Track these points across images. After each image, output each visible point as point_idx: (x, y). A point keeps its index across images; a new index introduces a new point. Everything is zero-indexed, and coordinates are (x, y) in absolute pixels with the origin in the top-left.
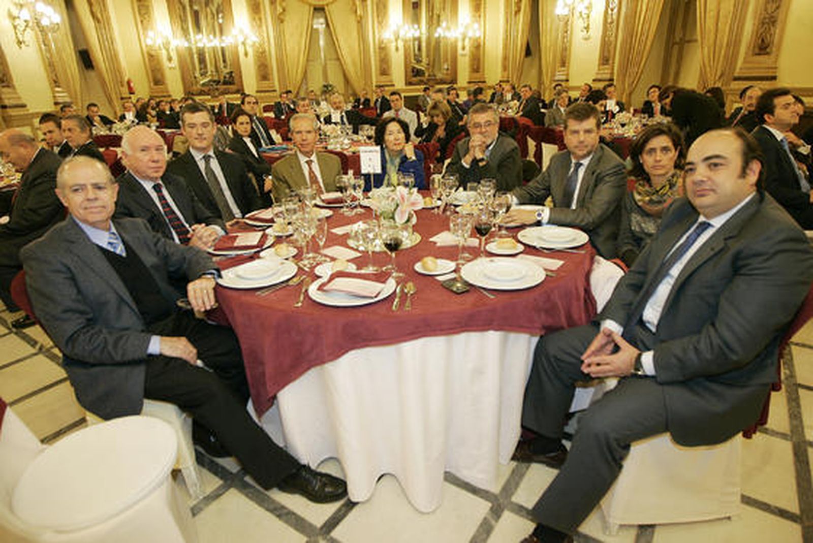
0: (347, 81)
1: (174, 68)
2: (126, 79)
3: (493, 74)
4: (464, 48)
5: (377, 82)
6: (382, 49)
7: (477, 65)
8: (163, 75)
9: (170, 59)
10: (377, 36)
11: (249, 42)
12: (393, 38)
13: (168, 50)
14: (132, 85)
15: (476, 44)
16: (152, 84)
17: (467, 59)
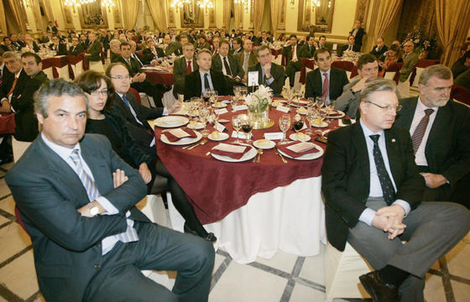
0: (155, 25)
1: (76, 16)
2: (55, 20)
3: (220, 24)
4: (206, 12)
5: (169, 25)
6: (171, 11)
7: (212, 20)
8: (71, 19)
9: (74, 12)
10: (168, 6)
11: (111, 6)
12: (175, 7)
13: (74, 8)
14: (57, 23)
15: (212, 10)
16: (66, 23)
17: (208, 17)
